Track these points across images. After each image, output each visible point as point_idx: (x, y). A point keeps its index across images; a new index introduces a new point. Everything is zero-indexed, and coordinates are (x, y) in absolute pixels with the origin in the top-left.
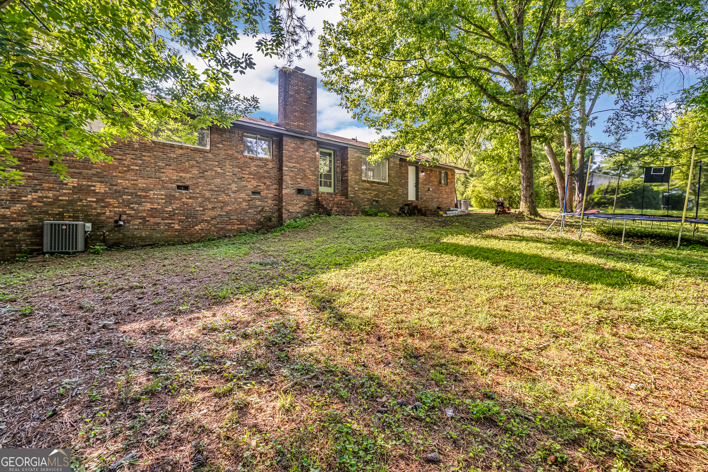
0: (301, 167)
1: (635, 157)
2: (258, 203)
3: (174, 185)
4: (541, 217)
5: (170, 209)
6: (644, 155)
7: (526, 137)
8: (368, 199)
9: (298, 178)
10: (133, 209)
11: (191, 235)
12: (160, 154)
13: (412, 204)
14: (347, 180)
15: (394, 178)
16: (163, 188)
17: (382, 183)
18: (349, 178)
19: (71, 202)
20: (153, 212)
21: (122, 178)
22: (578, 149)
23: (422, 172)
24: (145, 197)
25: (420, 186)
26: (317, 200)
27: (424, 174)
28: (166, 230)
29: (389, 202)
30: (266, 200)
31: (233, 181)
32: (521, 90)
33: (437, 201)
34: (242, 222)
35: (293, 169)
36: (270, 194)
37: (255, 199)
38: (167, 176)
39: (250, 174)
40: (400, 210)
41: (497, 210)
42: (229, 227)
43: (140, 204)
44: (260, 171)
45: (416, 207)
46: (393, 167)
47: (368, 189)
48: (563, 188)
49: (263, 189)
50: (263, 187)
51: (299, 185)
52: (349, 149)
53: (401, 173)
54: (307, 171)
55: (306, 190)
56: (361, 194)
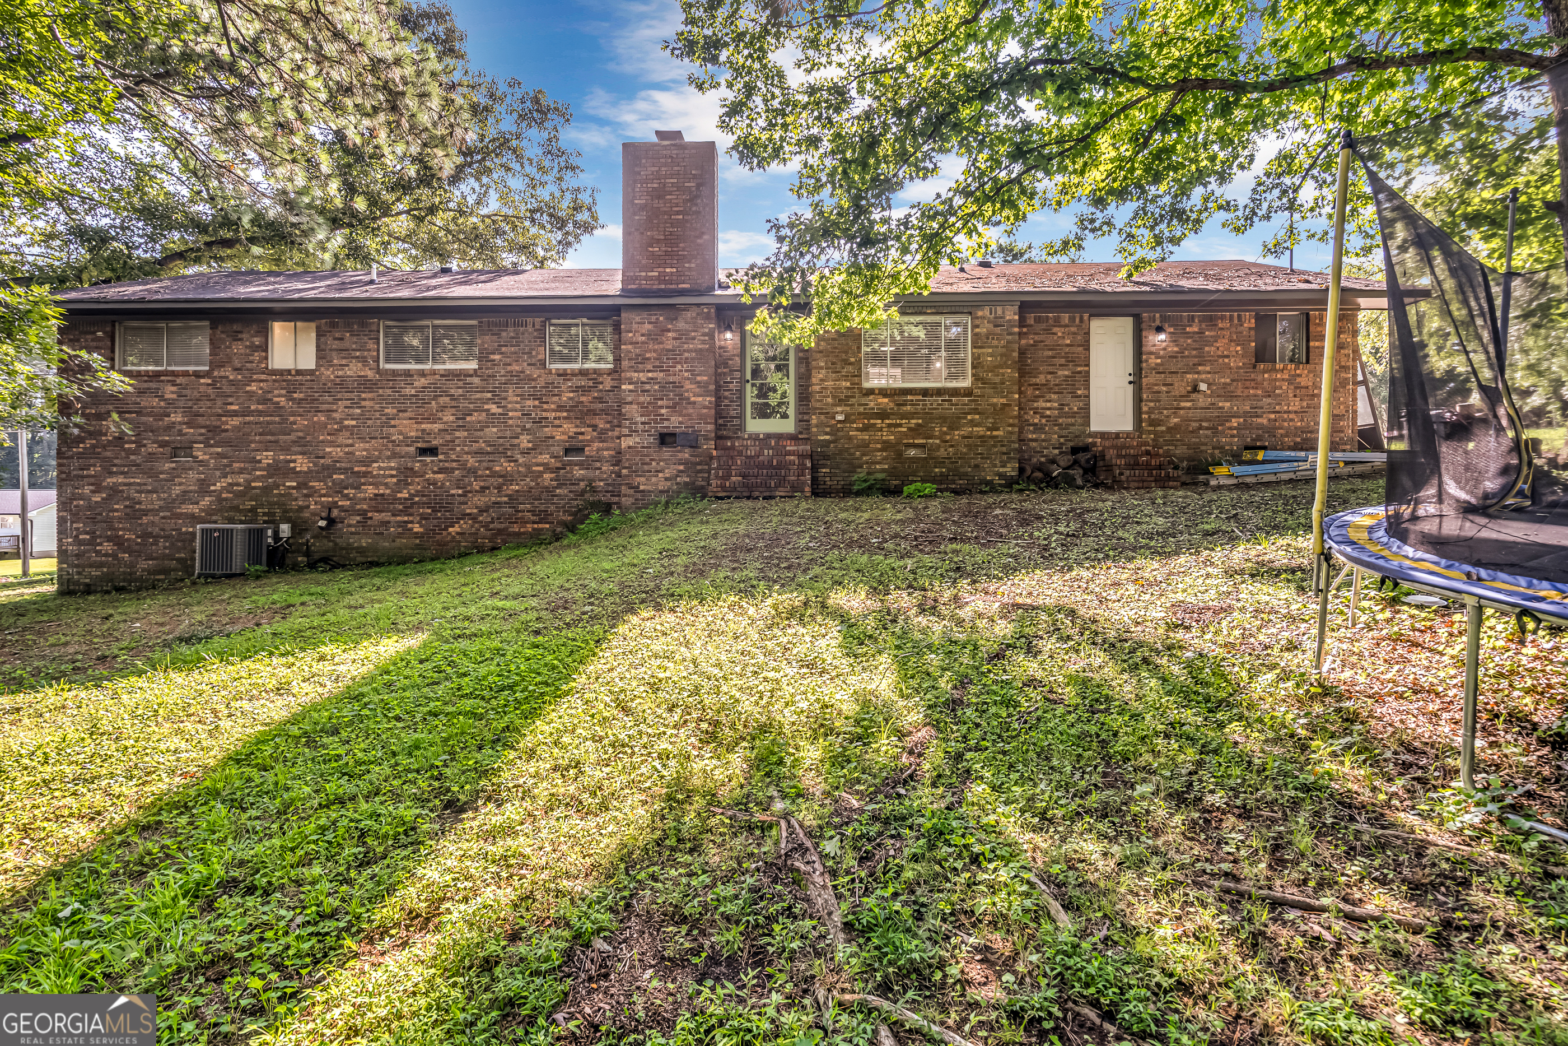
0: (671, 379)
2: (578, 473)
3: (412, 449)
5: (404, 494)
9: (661, 407)
10: (346, 497)
11: (442, 544)
12: (389, 392)
15: (996, 369)
16: (394, 455)
18: (816, 388)
19: (266, 490)
20: (379, 502)
21: (332, 444)
23: (1159, 330)
24: (366, 474)
25: (1148, 379)
26: (715, 458)
27: (1162, 337)
28: (400, 535)
29: (970, 446)
30: (599, 465)
31: (524, 429)
33: (1245, 426)
34: (543, 516)
35: (647, 387)
36: (607, 449)
37: (571, 463)
38: (400, 433)
39: (560, 408)
42: (515, 528)
43: (357, 488)
44: (583, 399)
46: (993, 333)
47: (883, 415)
49: (592, 441)
50: (589, 434)
54: (688, 385)
55: (684, 433)
56: (858, 429)
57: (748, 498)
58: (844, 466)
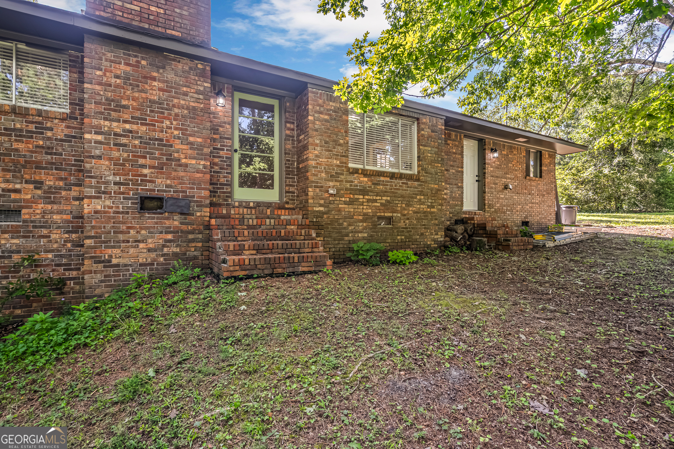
0: (157, 135)
2: (10, 242)
8: (365, 214)
9: (143, 166)
13: (472, 219)
14: (306, 170)
15: (431, 162)
17: (401, 176)
18: (312, 163)
23: (493, 150)
25: (489, 179)
27: (496, 155)
29: (418, 219)
30: (45, 232)
33: (522, 210)
35: (124, 140)
36: (59, 212)
40: (446, 236)
44: (19, 146)
45: (482, 227)
46: (429, 137)
47: (364, 192)
49: (33, 201)
50: (29, 192)
51: (149, 186)
52: (310, 89)
53: (448, 153)
54: (178, 145)
55: (172, 198)
56: (345, 203)
57: (271, 275)
58: (334, 235)
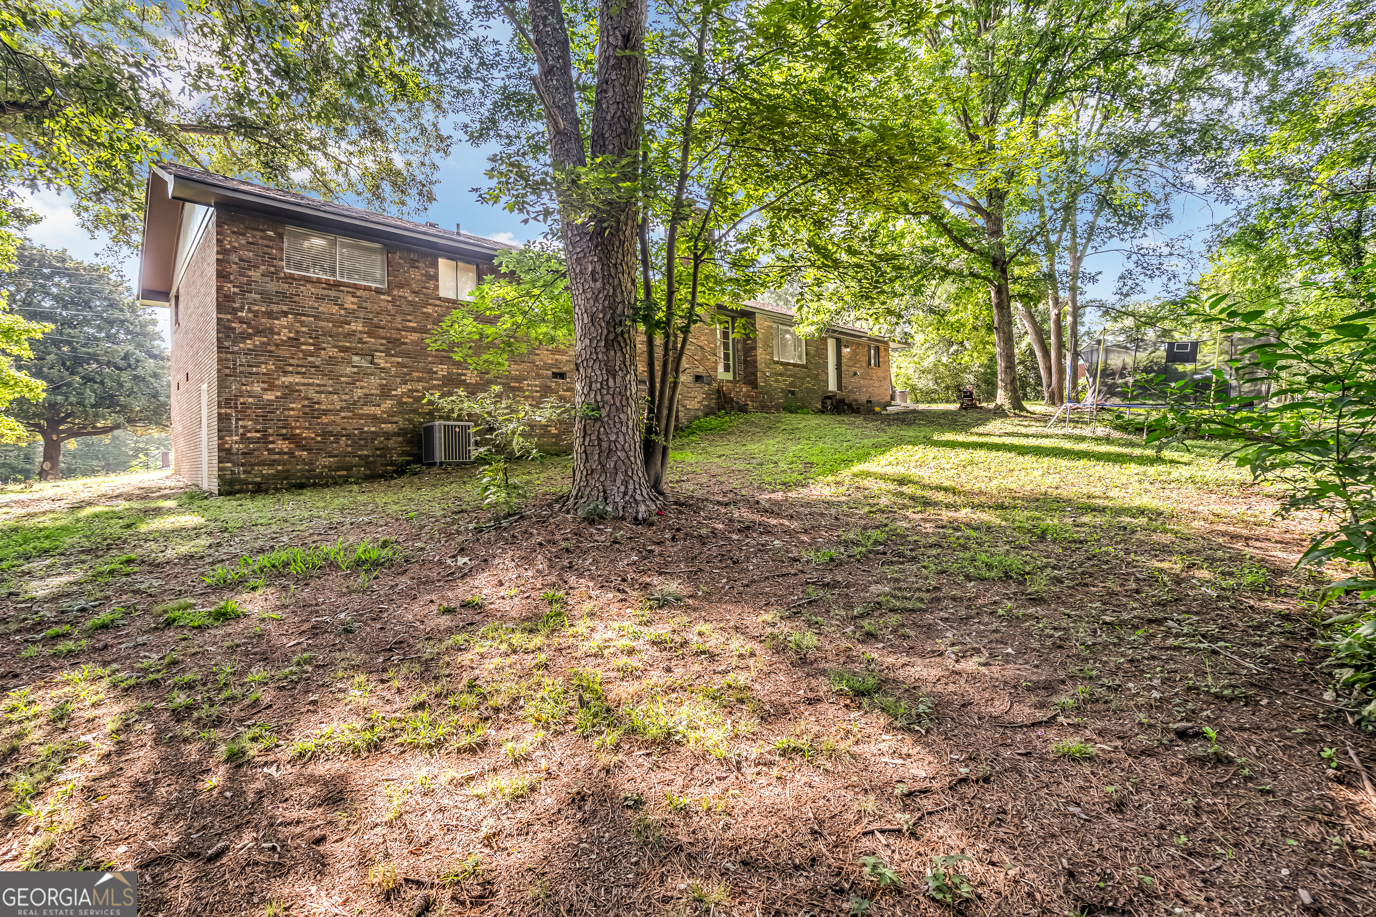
1: (1151, 321)
3: (549, 373)
4: (1028, 412)
6: (1164, 318)
7: (1004, 296)
8: (782, 389)
13: (836, 396)
14: (755, 361)
17: (798, 365)
18: (758, 358)
22: (1068, 308)
23: (846, 347)
24: (519, 389)
25: (844, 368)
26: (718, 391)
27: (848, 350)
28: (542, 436)
29: (808, 393)
32: (995, 228)
33: (867, 392)
38: (542, 360)
40: (822, 405)
41: (962, 404)
43: (513, 399)
47: (781, 375)
48: (1049, 369)
51: (698, 370)
52: (757, 315)
54: (706, 349)
55: (705, 376)
56: (773, 381)
